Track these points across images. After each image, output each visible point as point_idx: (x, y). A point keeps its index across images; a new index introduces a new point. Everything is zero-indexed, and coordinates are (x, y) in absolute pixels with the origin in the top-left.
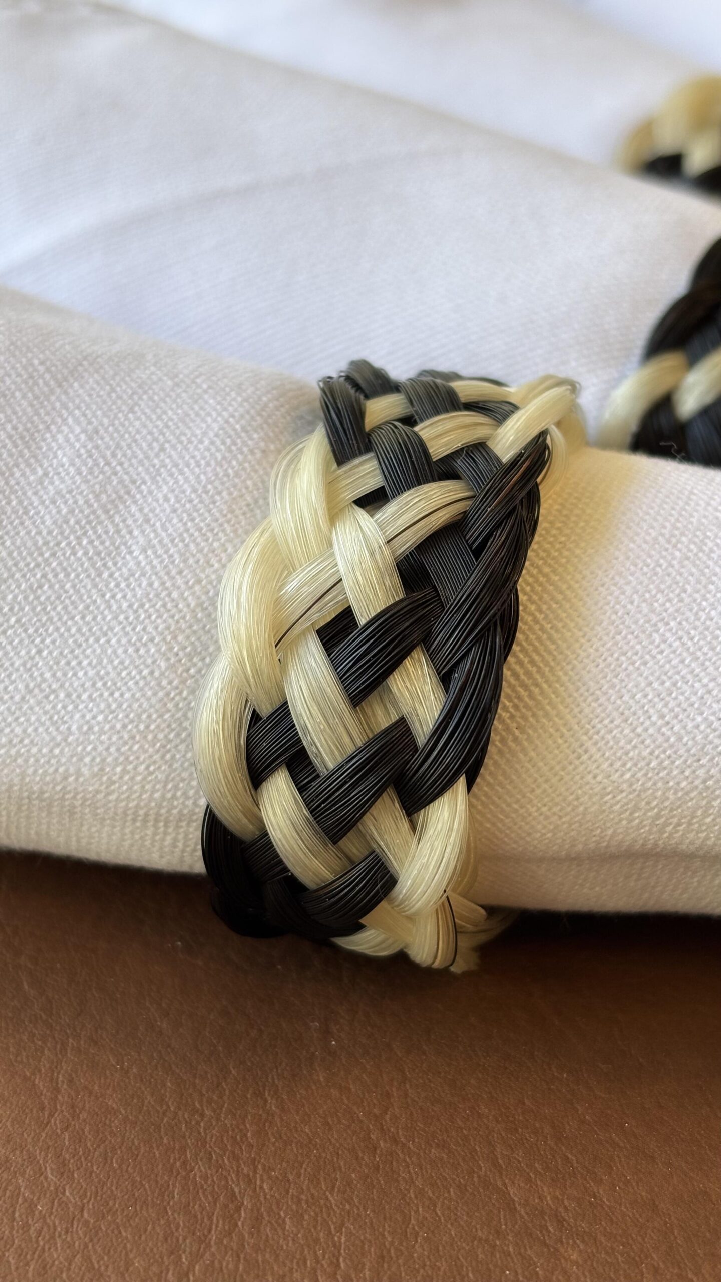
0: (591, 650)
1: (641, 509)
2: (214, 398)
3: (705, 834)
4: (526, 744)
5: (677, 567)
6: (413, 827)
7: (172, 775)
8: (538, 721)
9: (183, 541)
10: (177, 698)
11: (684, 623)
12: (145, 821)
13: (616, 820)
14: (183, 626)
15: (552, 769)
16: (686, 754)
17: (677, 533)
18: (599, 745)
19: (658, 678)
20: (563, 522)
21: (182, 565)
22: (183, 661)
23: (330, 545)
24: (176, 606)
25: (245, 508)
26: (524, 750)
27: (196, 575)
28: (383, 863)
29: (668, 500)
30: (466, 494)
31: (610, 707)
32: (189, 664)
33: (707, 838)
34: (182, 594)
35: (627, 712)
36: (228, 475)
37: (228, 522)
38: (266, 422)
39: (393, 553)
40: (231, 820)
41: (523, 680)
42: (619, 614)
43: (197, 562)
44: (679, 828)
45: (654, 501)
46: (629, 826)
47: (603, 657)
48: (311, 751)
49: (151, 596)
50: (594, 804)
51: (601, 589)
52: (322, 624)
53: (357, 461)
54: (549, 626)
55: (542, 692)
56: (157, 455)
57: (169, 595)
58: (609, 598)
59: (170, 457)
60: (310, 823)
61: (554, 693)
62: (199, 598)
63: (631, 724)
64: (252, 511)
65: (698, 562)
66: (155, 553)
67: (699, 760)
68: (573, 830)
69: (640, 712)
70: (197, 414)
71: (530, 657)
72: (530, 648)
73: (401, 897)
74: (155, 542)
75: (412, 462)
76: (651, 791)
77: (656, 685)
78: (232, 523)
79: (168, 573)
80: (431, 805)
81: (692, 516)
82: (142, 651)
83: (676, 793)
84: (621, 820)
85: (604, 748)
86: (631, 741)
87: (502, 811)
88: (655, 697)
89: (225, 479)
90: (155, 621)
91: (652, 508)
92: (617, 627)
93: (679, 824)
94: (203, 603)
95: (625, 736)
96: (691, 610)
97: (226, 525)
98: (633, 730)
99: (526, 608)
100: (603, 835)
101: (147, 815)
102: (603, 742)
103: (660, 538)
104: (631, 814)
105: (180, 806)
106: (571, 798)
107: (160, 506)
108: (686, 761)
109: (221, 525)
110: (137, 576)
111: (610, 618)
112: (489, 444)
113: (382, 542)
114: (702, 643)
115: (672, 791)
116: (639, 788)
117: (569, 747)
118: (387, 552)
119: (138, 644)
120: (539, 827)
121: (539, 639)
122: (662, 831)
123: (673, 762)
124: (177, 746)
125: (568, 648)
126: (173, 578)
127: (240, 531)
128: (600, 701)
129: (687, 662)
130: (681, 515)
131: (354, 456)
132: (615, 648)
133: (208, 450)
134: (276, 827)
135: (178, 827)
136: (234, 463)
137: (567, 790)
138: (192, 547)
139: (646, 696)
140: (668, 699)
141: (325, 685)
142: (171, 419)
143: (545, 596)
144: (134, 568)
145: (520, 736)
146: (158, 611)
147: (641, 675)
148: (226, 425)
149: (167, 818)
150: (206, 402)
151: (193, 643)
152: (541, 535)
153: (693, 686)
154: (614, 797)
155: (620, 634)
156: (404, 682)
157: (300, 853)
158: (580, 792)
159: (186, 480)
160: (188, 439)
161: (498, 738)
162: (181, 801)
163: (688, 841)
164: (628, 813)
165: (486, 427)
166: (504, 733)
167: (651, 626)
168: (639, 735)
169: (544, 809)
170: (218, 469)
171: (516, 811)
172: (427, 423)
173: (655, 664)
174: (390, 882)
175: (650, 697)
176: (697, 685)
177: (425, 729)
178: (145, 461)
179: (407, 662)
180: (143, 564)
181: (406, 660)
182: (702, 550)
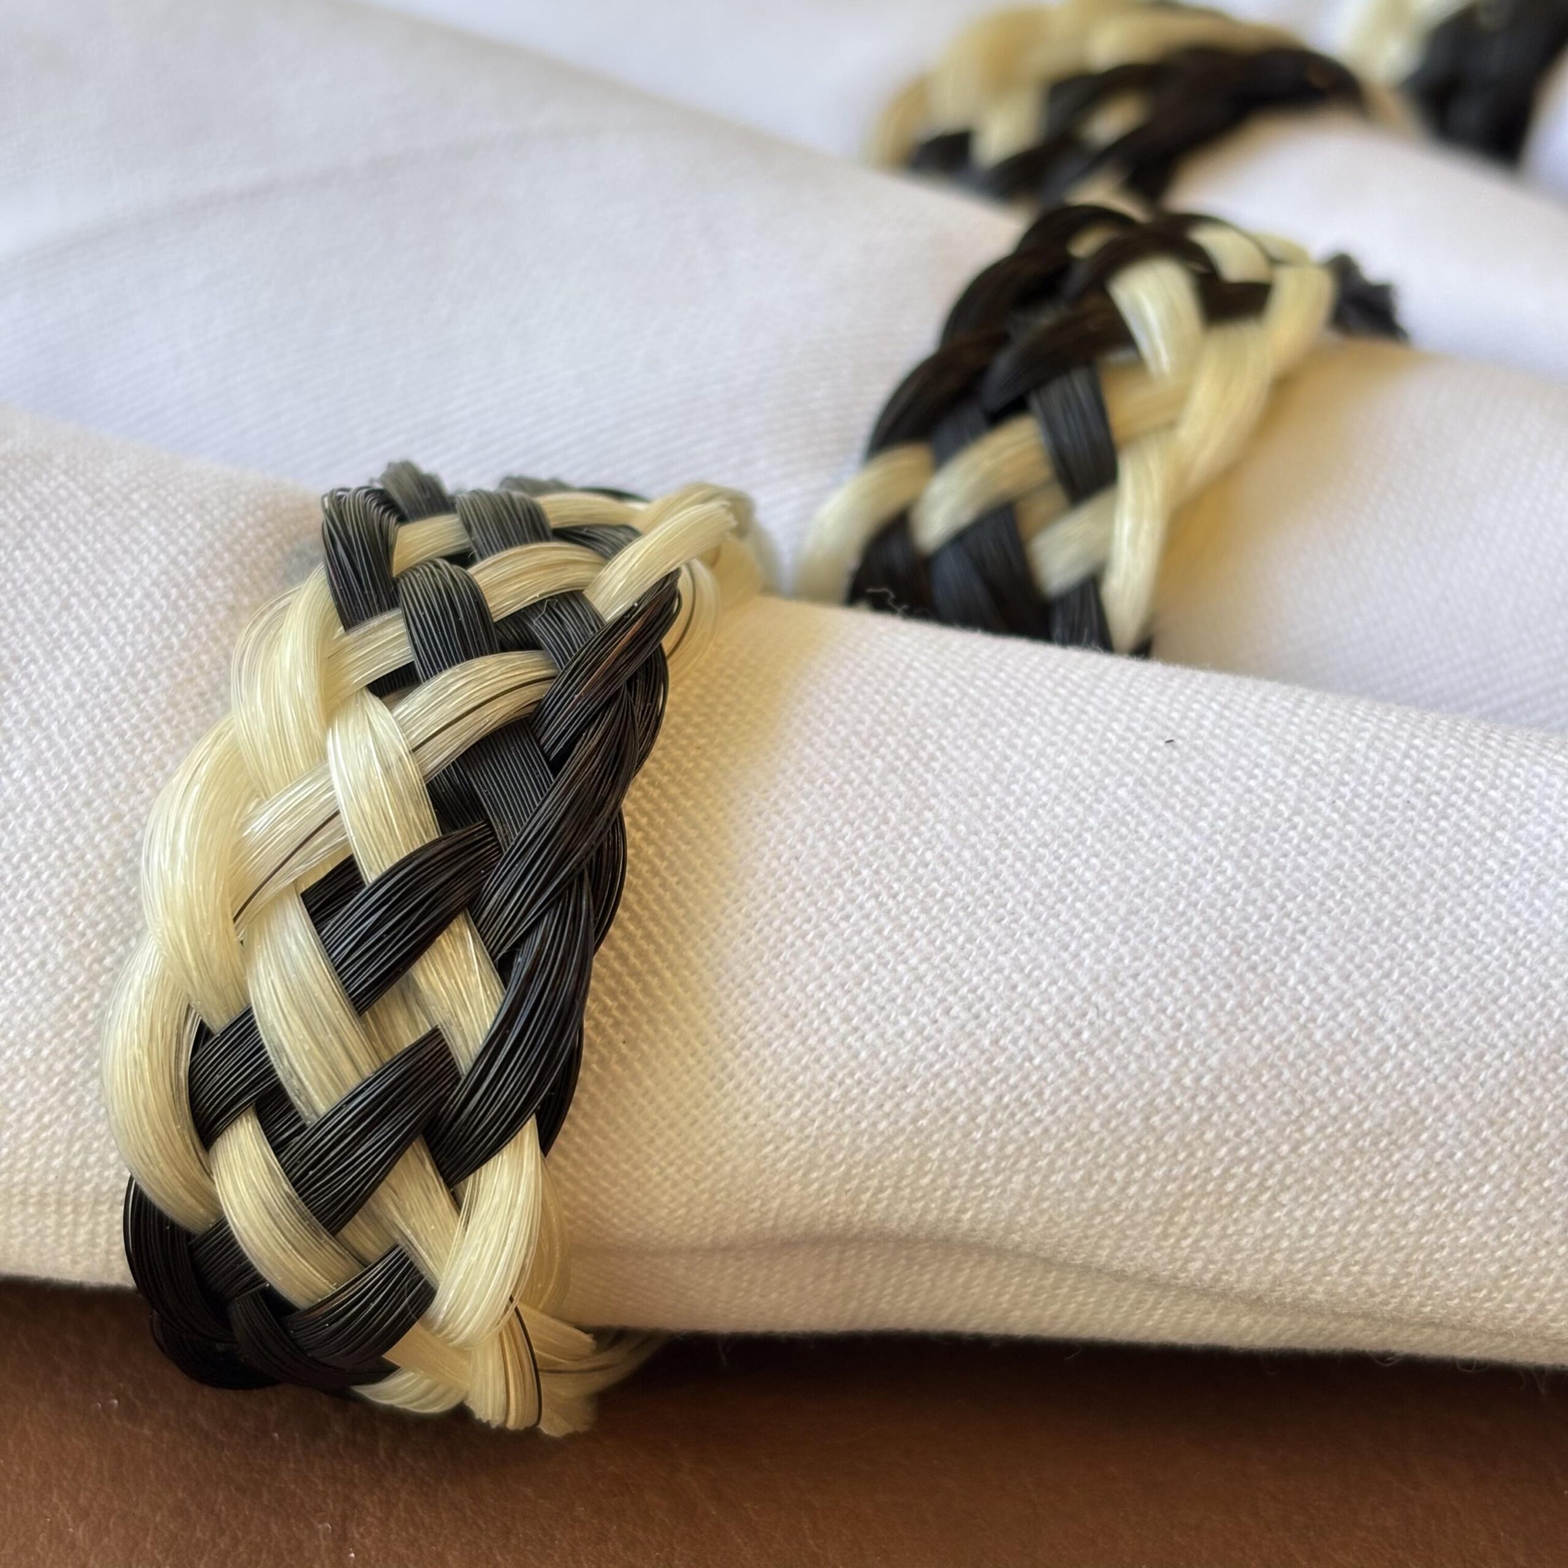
0: (738, 917)
1: (828, 693)
2: (157, 524)
3: (922, 1203)
4: (638, 1067)
5: (876, 783)
6: (456, 1201)
7: (80, 1130)
8: (656, 1030)
9: (93, 752)
10: (84, 1005)
11: (883, 871)
12: (42, 1204)
13: (783, 1185)
14: (94, 890)
15: (679, 1106)
16: (884, 1079)
17: (880, 730)
18: (751, 1066)
19: (842, 958)
20: (706, 715)
21: (91, 791)
22: (93, 945)
23: (324, 755)
24: (82, 857)
25: (196, 700)
26: (636, 1078)
27: (115, 807)
28: (411, 1264)
29: (870, 678)
30: (544, 673)
31: (767, 1006)
32: (102, 950)
33: (926, 1211)
34: (92, 838)
35: (793, 1014)
36: (170, 647)
37: (168, 721)
38: (240, 562)
39: (421, 767)
40: (169, 1202)
41: (634, 965)
42: (783, 860)
43: (116, 786)
44: (881, 1196)
45: (848, 681)
46: (805, 1194)
47: (757, 927)
48: (291, 1088)
49: (41, 842)
50: (747, 1160)
51: (756, 820)
52: (312, 881)
53: (375, 622)
54: (675, 879)
55: (663, 985)
56: (57, 617)
57: (70, 840)
58: (769, 833)
59: (77, 618)
60: (293, 1202)
61: (682, 984)
62: (118, 843)
63: (800, 1031)
64: (207, 702)
65: (909, 776)
66: (47, 773)
67: (905, 1087)
68: (718, 1202)
69: (814, 1013)
70: (126, 550)
71: (644, 928)
72: (645, 915)
73: (441, 1317)
74: (49, 755)
75: (459, 624)
76: (833, 1138)
77: (837, 969)
78: (174, 723)
79: (68, 805)
80: (484, 1167)
81: (906, 703)
82: (26, 931)
83: (871, 1140)
84: (790, 1185)
85: (759, 1070)
86: (800, 1059)
87: (606, 1175)
88: (835, 988)
89: (166, 653)
90: (47, 882)
91: (845, 692)
92: (780, 879)
93: (881, 1189)
94: (126, 851)
95: (790, 1051)
96: (895, 851)
97: (164, 727)
98: (803, 1042)
99: (639, 851)
100: (764, 1209)
101: (43, 1194)
102: (758, 1061)
103: (853, 739)
104: (805, 1175)
105: (96, 1180)
106: (711, 1151)
107: (58, 697)
108: (884, 1089)
109: (156, 727)
110: (18, 810)
111: (768, 865)
112: (587, 593)
113: (403, 749)
114: (909, 902)
115: (866, 1138)
116: (814, 1133)
117: (704, 1071)
118: (411, 767)
119: (20, 919)
120: (665, 1199)
121: (659, 899)
122: (855, 1201)
123: (865, 1091)
124: (84, 1083)
125: (704, 913)
126: (78, 812)
127: (187, 736)
128: (751, 997)
129: (886, 932)
130: (888, 701)
131: (371, 614)
132: (775, 912)
133: (140, 606)
134: (238, 1210)
135: (95, 1214)
136: (182, 627)
137: (704, 1138)
138: (108, 762)
139: (822, 987)
140: (856, 991)
141: (310, 980)
142: (84, 559)
143: (670, 831)
144: (14, 797)
145: (630, 1055)
146: (50, 866)
147: (815, 954)
148: (171, 568)
149: (75, 1199)
150: (144, 531)
151: (108, 917)
152: (668, 737)
153: (894, 970)
154: (777, 1148)
155: (784, 890)
156: (438, 973)
157: (278, 1251)
158: (724, 1142)
159: (102, 656)
160: (108, 590)
161: (595, 1057)
162: (97, 1170)
163: (897, 1215)
164: (800, 1173)
165: (585, 567)
166: (604, 1051)
167: (833, 877)
168: (813, 1050)
169: (671, 1170)
170: (155, 637)
171: (627, 1174)
172: (489, 560)
173: (836, 936)
174: (426, 1294)
175: (828, 988)
176: (901, 968)
177: (471, 1043)
178: (37, 626)
179: (443, 940)
180: (29, 790)
181: (440, 938)
182: (916, 757)
